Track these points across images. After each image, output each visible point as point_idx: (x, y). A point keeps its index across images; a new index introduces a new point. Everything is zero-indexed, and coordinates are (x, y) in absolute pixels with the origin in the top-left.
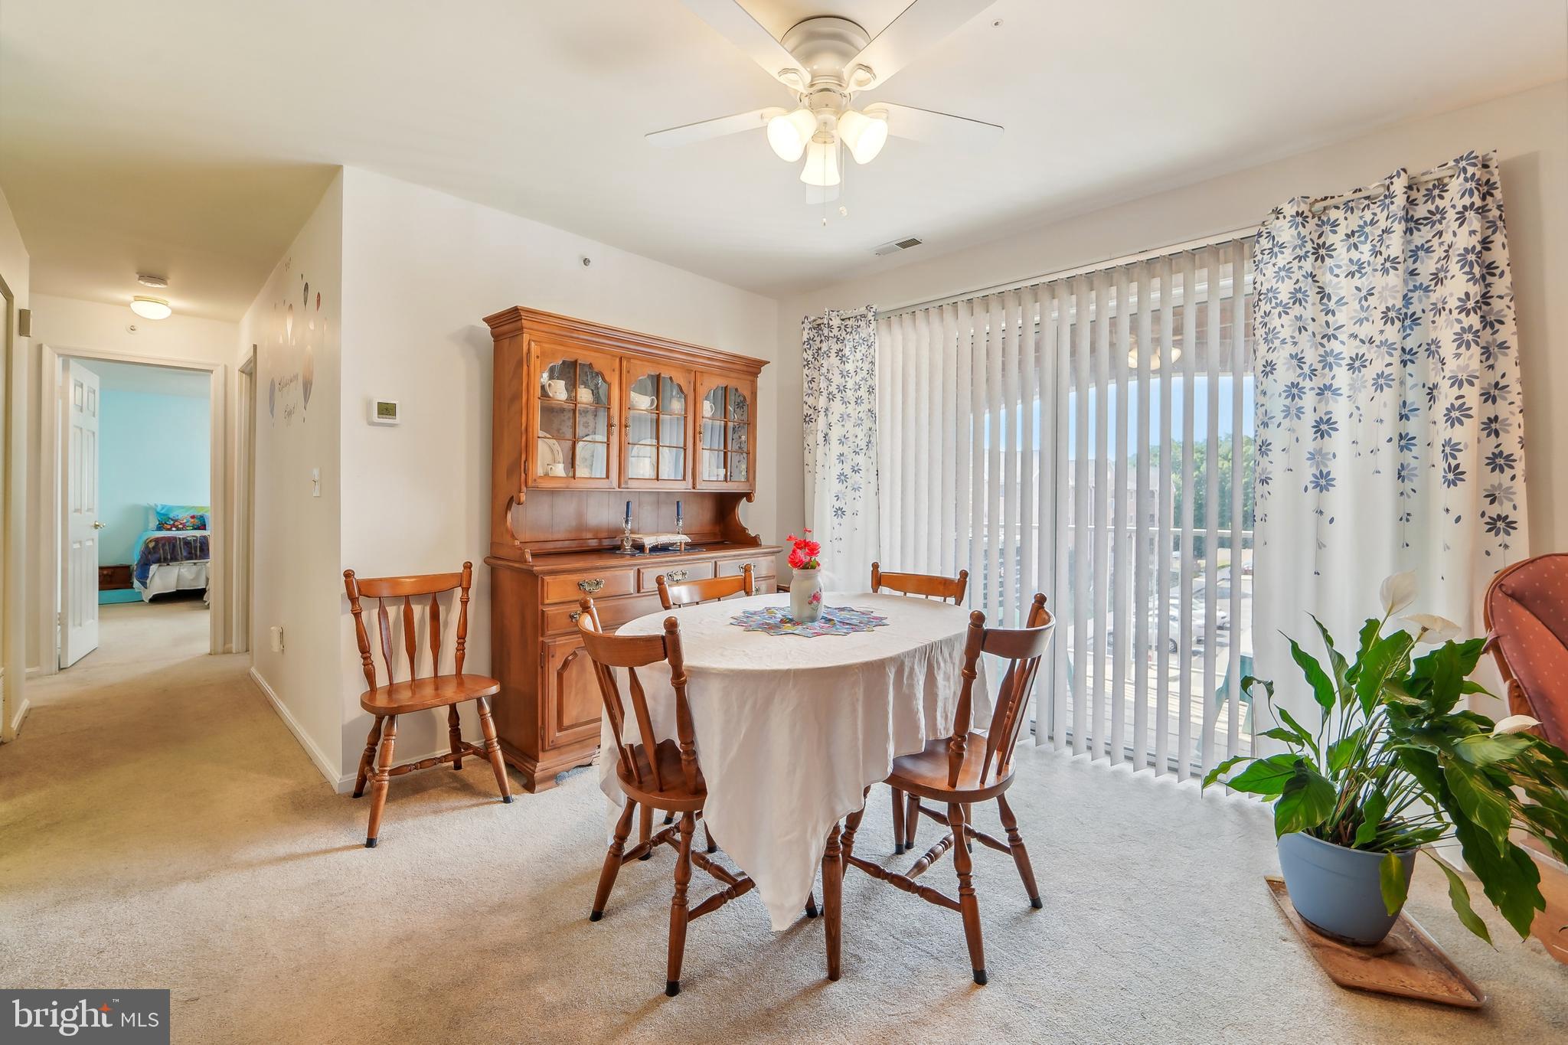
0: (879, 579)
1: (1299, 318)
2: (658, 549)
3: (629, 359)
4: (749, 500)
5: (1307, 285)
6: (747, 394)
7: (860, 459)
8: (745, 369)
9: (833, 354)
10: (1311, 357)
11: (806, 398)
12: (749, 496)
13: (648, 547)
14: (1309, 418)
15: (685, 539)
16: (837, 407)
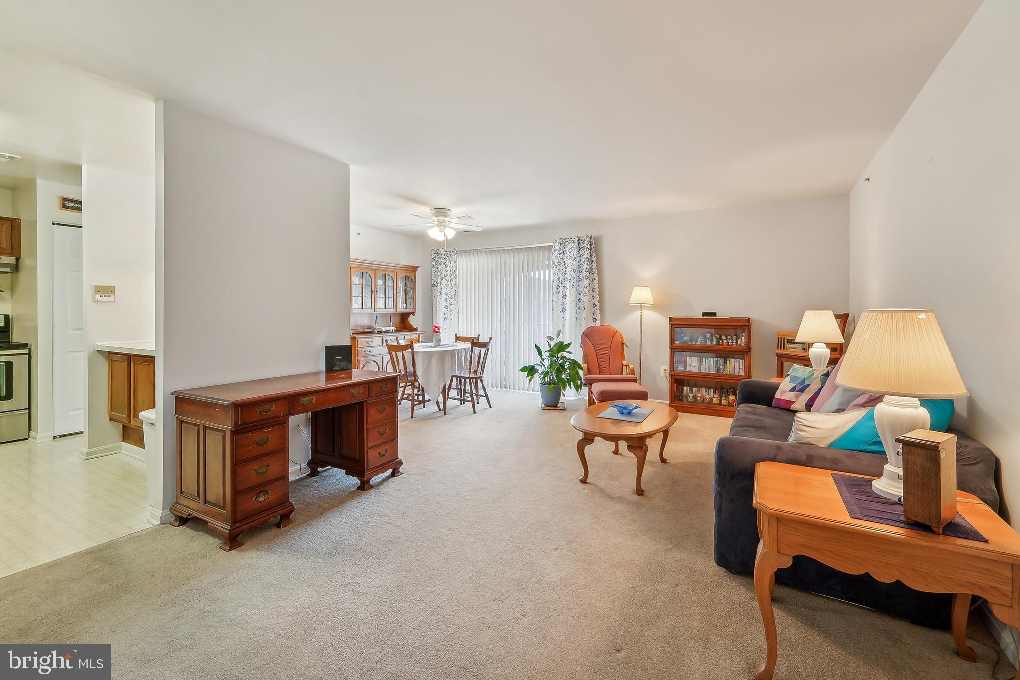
0: (457, 339)
1: (559, 269)
2: (386, 332)
3: (377, 270)
4: (414, 315)
5: (561, 261)
6: (413, 278)
7: (452, 301)
8: (412, 269)
9: (443, 264)
10: (562, 279)
11: (433, 279)
12: (413, 314)
13: (384, 331)
14: (561, 294)
15: (394, 328)
16: (444, 282)
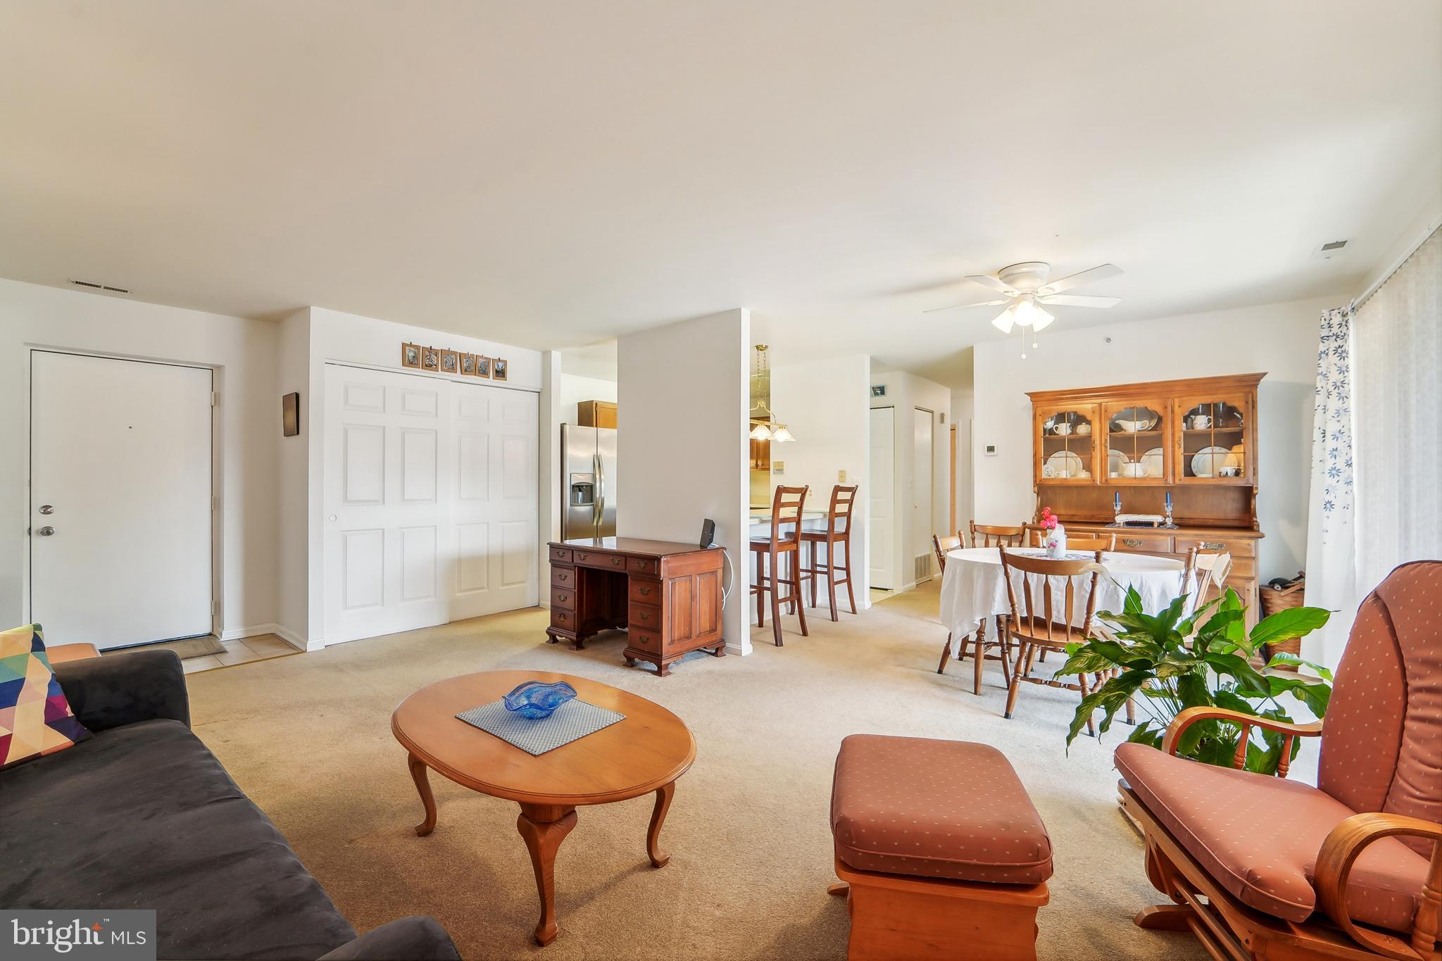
8: (1236, 384)
12: (1252, 489)
